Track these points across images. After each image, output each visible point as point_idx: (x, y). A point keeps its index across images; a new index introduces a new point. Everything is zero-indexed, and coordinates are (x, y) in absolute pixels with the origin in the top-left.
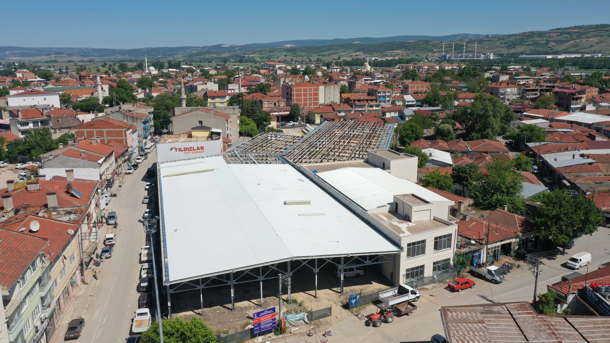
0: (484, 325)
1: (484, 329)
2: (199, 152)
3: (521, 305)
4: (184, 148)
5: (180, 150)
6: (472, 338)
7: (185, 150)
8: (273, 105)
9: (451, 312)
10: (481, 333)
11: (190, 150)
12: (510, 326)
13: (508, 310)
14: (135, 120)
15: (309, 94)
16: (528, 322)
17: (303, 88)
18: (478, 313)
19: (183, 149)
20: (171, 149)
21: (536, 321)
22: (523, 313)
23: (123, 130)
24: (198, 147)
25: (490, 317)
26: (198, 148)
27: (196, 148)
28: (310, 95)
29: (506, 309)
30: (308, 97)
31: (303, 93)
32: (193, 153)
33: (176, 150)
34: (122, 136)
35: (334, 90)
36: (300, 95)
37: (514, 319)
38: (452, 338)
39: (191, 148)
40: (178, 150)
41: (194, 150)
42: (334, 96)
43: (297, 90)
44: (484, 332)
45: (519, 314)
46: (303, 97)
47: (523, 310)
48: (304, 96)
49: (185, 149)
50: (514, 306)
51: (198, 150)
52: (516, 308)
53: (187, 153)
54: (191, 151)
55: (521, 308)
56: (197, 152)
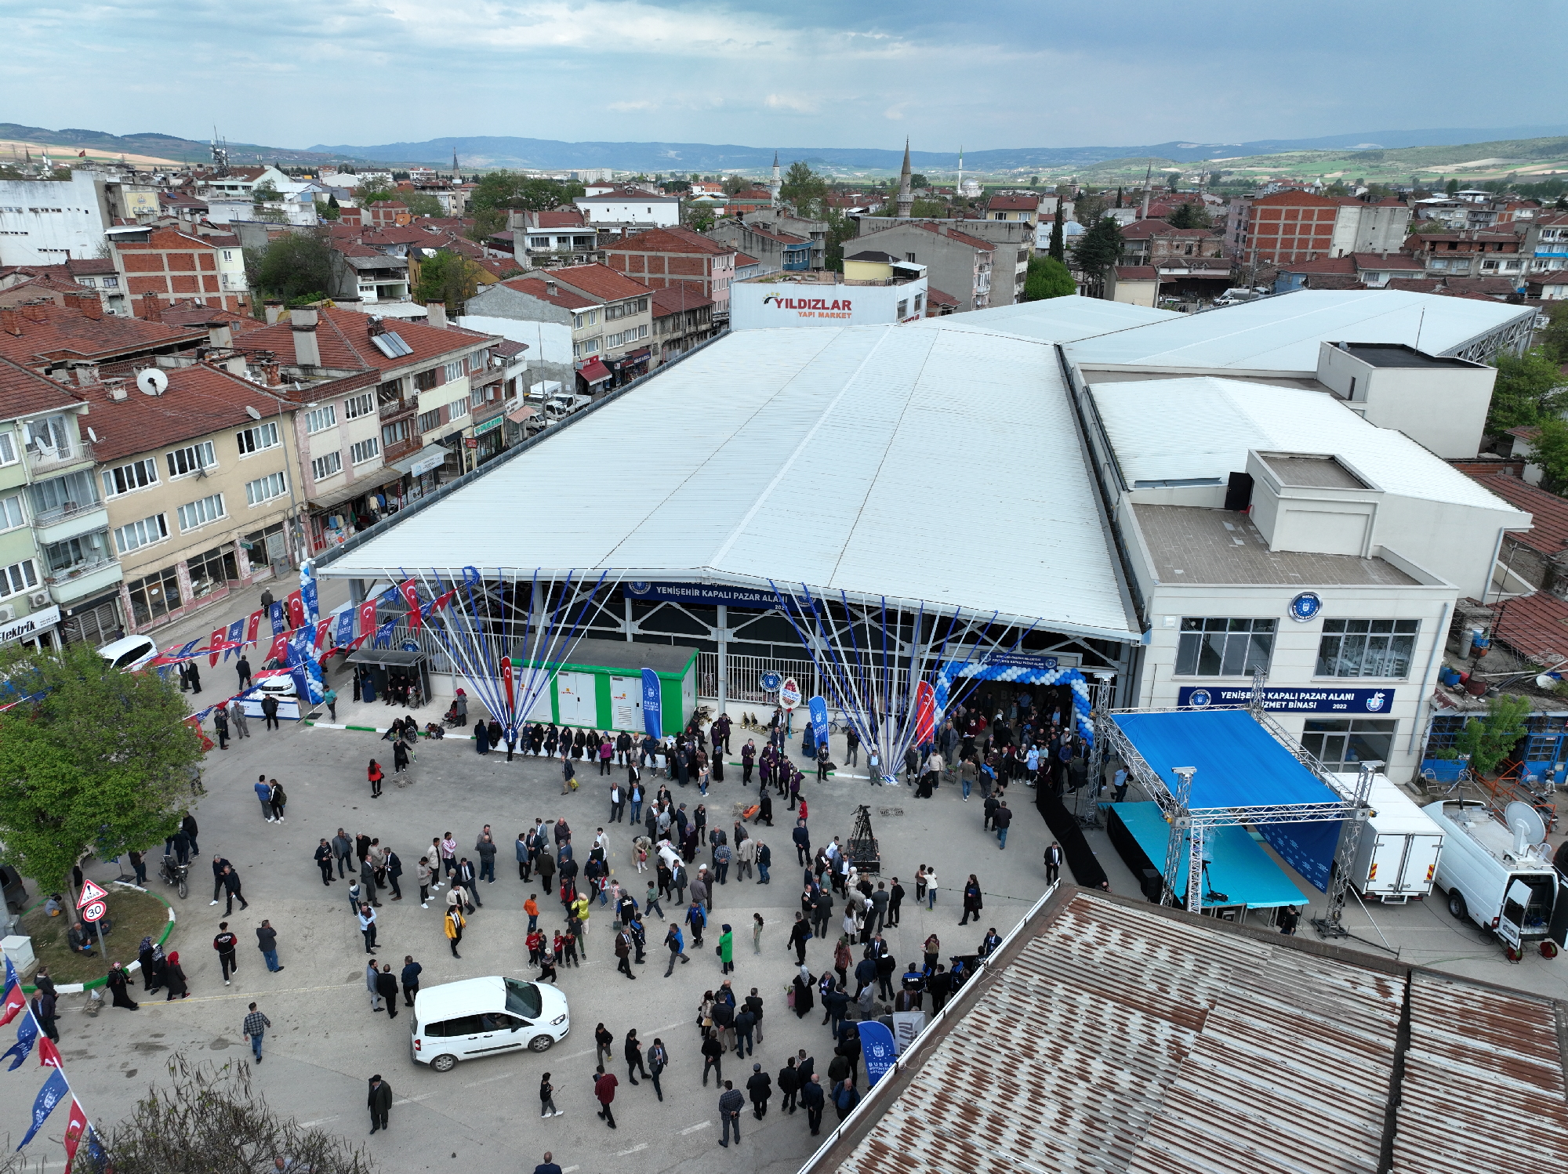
0: (1189, 1038)
1: (1163, 1060)
2: (838, 315)
3: (1509, 1009)
4: (800, 301)
5: (790, 304)
6: (1051, 1083)
7: (800, 307)
8: (1182, 252)
9: (1082, 921)
10: (1124, 1079)
11: (814, 307)
12: (1336, 1096)
13: (1406, 1010)
14: (768, 247)
15: (1302, 226)
16: (1474, 1118)
17: (1284, 208)
18: (1214, 970)
19: (795, 303)
20: (766, 301)
21: (1537, 1136)
22: (1484, 1059)
23: (705, 256)
24: (836, 302)
25: (1261, 1012)
26: (835, 305)
27: (829, 304)
28: (1306, 229)
29: (1399, 1001)
30: (1297, 236)
31: (1282, 222)
32: (821, 315)
33: (779, 303)
34: (702, 274)
35: (1391, 221)
36: (1274, 229)
37: (1400, 1069)
38: (948, 1043)
39: (818, 301)
40: (783, 304)
41: (824, 308)
42: (1386, 238)
43: (1266, 214)
44: (1143, 1077)
45: (1457, 1053)
46: (1280, 235)
47: (1502, 1042)
48: (1285, 233)
49: (803, 304)
50: (1460, 999)
51: (836, 311)
52: (1465, 1014)
53: (805, 315)
54: (817, 312)
55: (1494, 1022)
56: (833, 314)
